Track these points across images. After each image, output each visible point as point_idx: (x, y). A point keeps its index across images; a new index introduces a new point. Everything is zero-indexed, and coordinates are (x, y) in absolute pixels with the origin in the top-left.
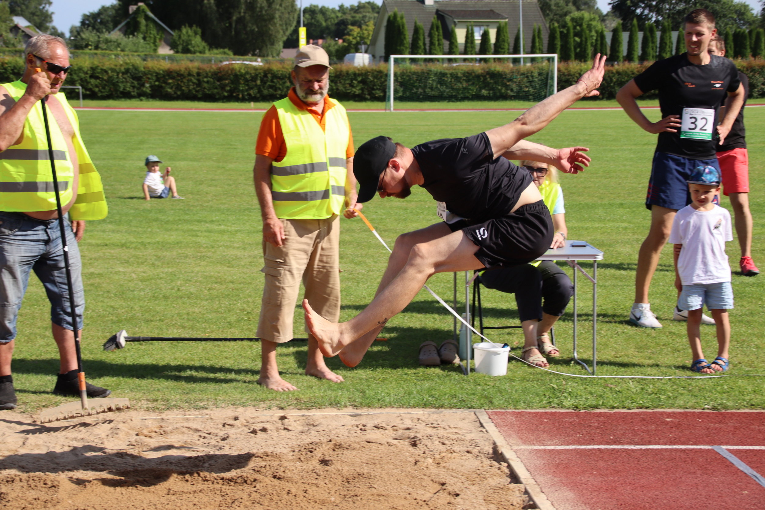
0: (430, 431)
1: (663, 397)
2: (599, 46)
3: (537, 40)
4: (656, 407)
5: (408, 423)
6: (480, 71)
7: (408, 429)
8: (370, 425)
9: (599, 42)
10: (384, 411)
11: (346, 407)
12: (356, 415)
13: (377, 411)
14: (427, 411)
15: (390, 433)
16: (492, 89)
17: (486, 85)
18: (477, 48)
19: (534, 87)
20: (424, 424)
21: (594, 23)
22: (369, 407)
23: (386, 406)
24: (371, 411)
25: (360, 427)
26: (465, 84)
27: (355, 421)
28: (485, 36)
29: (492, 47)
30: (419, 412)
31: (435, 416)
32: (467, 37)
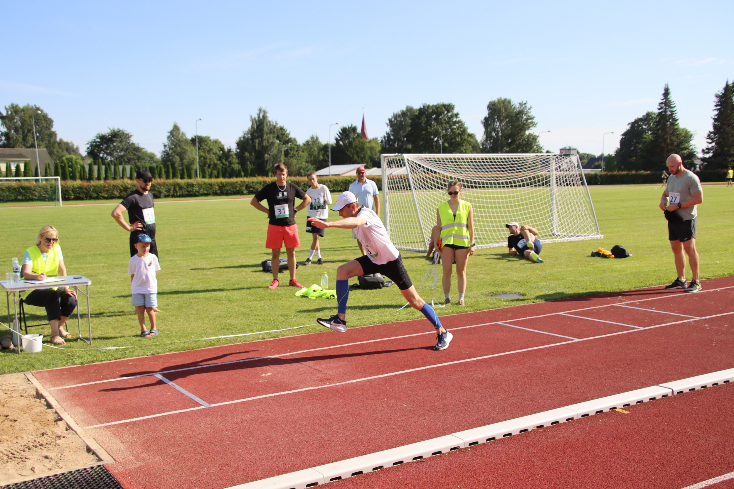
1: (127, 352)
2: (82, 173)
3: (48, 169)
4: (124, 358)
6: (16, 186)
9: (82, 171)
16: (24, 195)
17: (20, 194)
18: (14, 174)
19: (49, 194)
21: (78, 161)
26: (8, 193)
28: (18, 168)
29: (23, 173)
32: (7, 168)
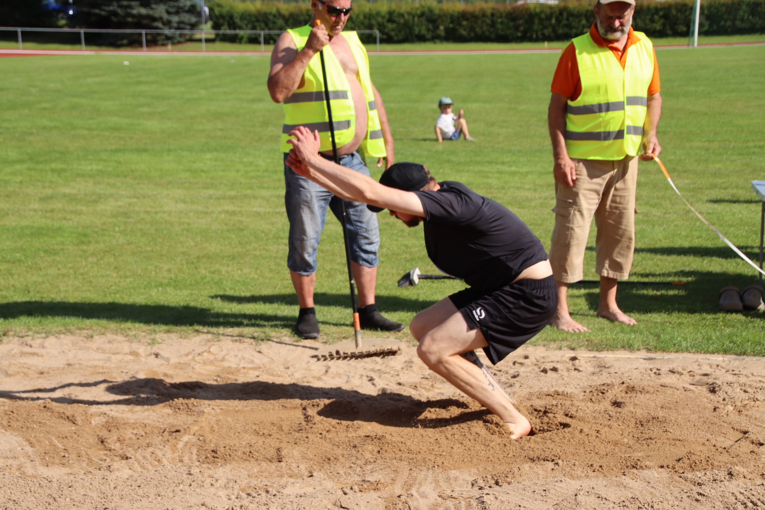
0: (730, 378)
5: (706, 369)
7: (706, 375)
8: (665, 369)
10: (680, 356)
11: (639, 350)
12: (650, 359)
13: (673, 356)
14: (727, 357)
15: (687, 378)
20: (724, 371)
22: (664, 351)
23: (682, 351)
24: (666, 356)
25: (654, 371)
27: (648, 365)
30: (718, 358)
31: (737, 363)
